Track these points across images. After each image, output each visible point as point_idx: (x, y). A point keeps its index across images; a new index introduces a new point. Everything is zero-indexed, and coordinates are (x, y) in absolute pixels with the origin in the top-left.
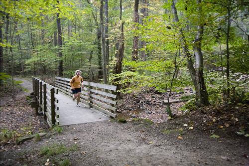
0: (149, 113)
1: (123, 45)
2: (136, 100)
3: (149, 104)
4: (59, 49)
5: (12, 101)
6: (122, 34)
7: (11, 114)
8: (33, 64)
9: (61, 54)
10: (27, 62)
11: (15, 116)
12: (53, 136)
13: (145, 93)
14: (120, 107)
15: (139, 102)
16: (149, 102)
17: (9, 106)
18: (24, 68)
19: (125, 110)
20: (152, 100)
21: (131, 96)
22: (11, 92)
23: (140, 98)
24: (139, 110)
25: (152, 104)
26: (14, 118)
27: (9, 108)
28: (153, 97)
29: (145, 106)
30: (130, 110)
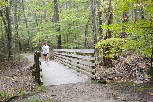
0: (141, 80)
1: (111, 15)
2: (128, 68)
3: (142, 72)
4: (57, 26)
5: (18, 72)
6: (110, 5)
7: (16, 82)
8: (38, 41)
9: (59, 30)
10: (33, 40)
11: (19, 84)
12: (36, 94)
13: (138, 61)
14: (112, 74)
15: (132, 69)
16: (142, 69)
17: (16, 75)
18: (32, 45)
19: (117, 77)
20: (146, 68)
21: (123, 64)
22: (19, 65)
23: (133, 66)
24: (131, 77)
25: (145, 71)
26: (18, 85)
27: (15, 78)
28: (147, 65)
29: (138, 74)
30: (122, 77)
